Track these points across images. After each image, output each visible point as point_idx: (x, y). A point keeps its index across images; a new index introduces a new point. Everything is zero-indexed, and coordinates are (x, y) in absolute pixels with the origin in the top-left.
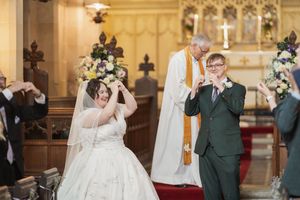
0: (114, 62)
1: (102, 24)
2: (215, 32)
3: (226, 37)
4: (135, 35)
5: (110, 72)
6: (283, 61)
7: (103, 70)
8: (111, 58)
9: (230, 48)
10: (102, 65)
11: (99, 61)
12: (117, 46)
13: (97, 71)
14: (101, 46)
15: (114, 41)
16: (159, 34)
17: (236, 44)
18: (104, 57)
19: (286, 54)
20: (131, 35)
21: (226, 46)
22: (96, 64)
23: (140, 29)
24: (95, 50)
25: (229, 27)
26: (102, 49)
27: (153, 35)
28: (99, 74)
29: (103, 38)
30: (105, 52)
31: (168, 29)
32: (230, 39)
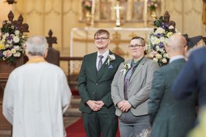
0: (20, 36)
1: (14, 4)
2: (109, 12)
3: (118, 16)
4: (44, 14)
5: (17, 44)
6: (158, 36)
7: (10, 42)
8: (17, 32)
9: (121, 25)
10: (10, 38)
11: (7, 35)
12: (23, 23)
13: (6, 43)
14: (9, 22)
15: (21, 19)
16: (63, 14)
17: (127, 22)
18: (12, 32)
19: (160, 30)
20: (40, 14)
21: (118, 24)
22: (4, 37)
23: (47, 9)
24: (4, 25)
25: (120, 8)
26: (10, 25)
27: (58, 14)
28: (7, 46)
29: (11, 16)
30: (13, 27)
31: (71, 9)
32: (122, 18)
